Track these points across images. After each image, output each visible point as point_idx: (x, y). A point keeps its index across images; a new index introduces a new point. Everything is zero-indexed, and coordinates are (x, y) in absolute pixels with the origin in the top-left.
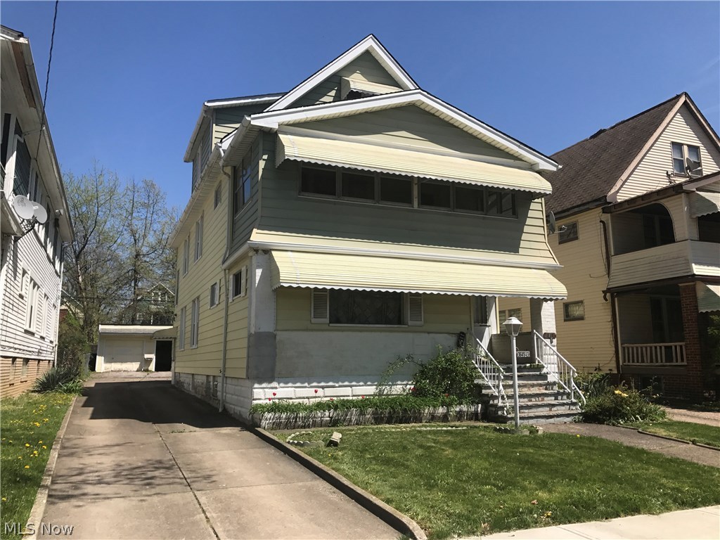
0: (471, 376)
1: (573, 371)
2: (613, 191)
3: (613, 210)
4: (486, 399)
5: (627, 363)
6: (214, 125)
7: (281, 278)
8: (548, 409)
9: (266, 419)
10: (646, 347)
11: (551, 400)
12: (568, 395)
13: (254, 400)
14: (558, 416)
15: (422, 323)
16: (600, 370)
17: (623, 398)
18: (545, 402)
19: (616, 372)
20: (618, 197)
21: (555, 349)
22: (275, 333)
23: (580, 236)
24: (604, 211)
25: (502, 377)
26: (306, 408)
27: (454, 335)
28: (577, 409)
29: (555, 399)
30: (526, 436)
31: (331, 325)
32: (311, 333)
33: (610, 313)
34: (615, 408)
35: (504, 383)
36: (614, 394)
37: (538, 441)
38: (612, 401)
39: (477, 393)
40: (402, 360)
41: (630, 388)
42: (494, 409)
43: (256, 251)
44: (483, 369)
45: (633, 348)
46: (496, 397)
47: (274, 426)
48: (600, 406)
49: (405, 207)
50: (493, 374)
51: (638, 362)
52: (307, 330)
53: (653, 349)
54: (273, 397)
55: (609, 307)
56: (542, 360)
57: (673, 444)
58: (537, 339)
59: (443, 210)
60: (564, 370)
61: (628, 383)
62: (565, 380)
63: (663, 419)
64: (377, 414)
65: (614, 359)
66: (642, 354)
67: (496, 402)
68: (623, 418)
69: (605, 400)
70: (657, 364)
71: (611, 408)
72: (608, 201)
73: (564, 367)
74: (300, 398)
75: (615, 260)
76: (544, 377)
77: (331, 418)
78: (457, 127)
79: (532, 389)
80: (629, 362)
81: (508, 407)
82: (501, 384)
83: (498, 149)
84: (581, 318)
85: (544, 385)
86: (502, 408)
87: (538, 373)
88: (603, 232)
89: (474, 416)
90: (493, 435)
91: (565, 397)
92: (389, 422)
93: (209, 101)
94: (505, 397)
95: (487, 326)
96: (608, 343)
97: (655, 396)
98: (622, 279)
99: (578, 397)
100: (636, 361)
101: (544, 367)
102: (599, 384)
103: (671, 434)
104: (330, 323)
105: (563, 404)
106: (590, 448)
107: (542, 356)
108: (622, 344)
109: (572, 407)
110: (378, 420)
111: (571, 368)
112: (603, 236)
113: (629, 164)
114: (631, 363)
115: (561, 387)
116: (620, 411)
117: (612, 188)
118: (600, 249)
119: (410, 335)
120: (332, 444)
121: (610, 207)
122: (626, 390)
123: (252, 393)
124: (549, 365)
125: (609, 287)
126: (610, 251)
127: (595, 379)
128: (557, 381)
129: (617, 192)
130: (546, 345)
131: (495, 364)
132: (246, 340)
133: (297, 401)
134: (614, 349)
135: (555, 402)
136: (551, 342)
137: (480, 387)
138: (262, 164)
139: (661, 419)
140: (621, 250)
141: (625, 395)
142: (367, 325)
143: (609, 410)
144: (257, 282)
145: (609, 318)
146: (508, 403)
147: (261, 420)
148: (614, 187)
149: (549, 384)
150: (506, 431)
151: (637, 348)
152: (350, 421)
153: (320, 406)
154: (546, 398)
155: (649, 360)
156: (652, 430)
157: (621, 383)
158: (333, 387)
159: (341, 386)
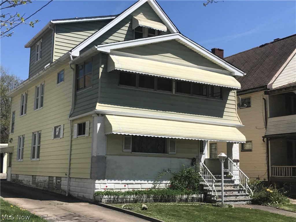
0: (198, 180)
1: (248, 179)
2: (270, 83)
3: (270, 93)
4: (205, 191)
5: (273, 176)
6: (55, 33)
7: (113, 130)
8: (235, 197)
9: (104, 199)
10: (283, 168)
11: (236, 193)
12: (244, 191)
13: (95, 189)
14: (240, 201)
15: (176, 153)
16: (259, 179)
17: (270, 193)
18: (234, 194)
19: (268, 181)
20: (273, 86)
21: (238, 167)
22: (106, 156)
23: (252, 105)
24: (266, 93)
25: (214, 181)
26: (122, 194)
27: (190, 159)
28: (248, 198)
29: (238, 193)
30: (227, 208)
31: (132, 153)
32: (122, 157)
33: (266, 148)
34: (267, 197)
35: (215, 184)
36: (266, 191)
37: (233, 210)
38: (265, 194)
39: (201, 189)
40: (166, 171)
41: (274, 188)
42: (209, 197)
43: (98, 114)
44: (205, 177)
45: (276, 168)
46: (211, 191)
47: (108, 202)
48: (260, 196)
49: (169, 93)
50: (209, 179)
51: (279, 175)
52: (121, 155)
53: (287, 169)
54: (106, 188)
55: (266, 145)
56: (232, 173)
57: (291, 213)
58: (230, 162)
59: (187, 95)
60: (243, 178)
61: (273, 186)
62: (243, 184)
63: (288, 203)
64: (155, 197)
65: (267, 173)
66: (281, 171)
67: (210, 193)
68: (270, 202)
69: (262, 194)
70: (288, 177)
71: (265, 197)
72: (268, 88)
73: (243, 177)
74: (117, 189)
75: (270, 120)
76: (233, 182)
77: (134, 199)
78: (195, 52)
79: (227, 187)
80: (274, 175)
81: (217, 196)
82: (213, 184)
83: (215, 64)
84: (250, 150)
85: (233, 186)
86: (214, 196)
87: (230, 180)
88: (264, 105)
89: (200, 200)
90: (213, 207)
91: (243, 192)
92: (160, 202)
93: (53, 20)
94: (216, 191)
95: (203, 154)
96: (264, 164)
97: (285, 192)
98: (272, 131)
99: (249, 192)
100: (278, 175)
101: (232, 177)
102: (260, 186)
103: (291, 209)
104: (132, 152)
105: (242, 195)
106: (256, 213)
107: (232, 171)
108: (271, 166)
109: (246, 197)
110: (155, 200)
111: (246, 178)
112: (264, 107)
113: (280, 68)
114: (275, 176)
115: (241, 187)
116: (269, 199)
117: (270, 81)
118: (262, 113)
119: (169, 159)
120: (144, 209)
121: (269, 92)
122: (272, 189)
123: (94, 186)
124: (236, 176)
125: (266, 135)
126: (268, 115)
127: (257, 183)
128: (239, 184)
129: (273, 83)
130: (235, 166)
131: (211, 175)
132: (90, 159)
133: (117, 190)
134: (267, 168)
135: (238, 194)
136: (237, 164)
137: (202, 186)
138: (101, 70)
139: (287, 203)
140: (273, 115)
141: (272, 191)
142: (149, 153)
143: (264, 198)
144: (98, 130)
145: (265, 151)
146: (217, 194)
147: (102, 199)
148: (271, 81)
149: (235, 185)
150: (218, 206)
151: (279, 168)
152: (143, 201)
153: (128, 193)
154: (234, 192)
155: (284, 175)
156: (282, 207)
157: (270, 185)
158: (132, 184)
159: (136, 184)
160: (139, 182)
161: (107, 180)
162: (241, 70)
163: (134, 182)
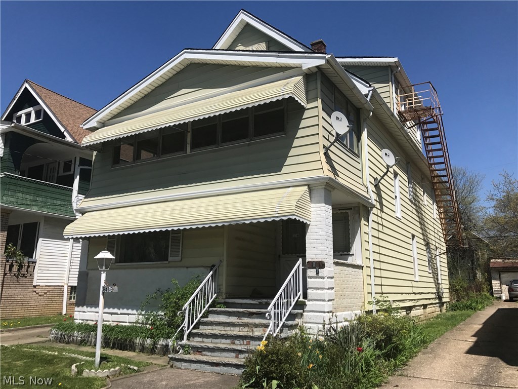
13: (74, 320)
22: (88, 271)
49: (181, 154)
104: (117, 262)
119: (172, 270)
136: (317, 273)
158: (116, 314)
159: (121, 314)
160: (125, 311)
161: (87, 307)
162: (318, 53)
163: (119, 312)
